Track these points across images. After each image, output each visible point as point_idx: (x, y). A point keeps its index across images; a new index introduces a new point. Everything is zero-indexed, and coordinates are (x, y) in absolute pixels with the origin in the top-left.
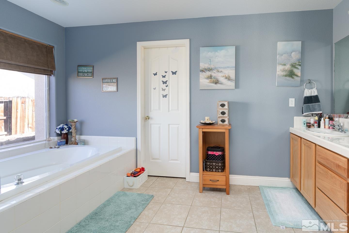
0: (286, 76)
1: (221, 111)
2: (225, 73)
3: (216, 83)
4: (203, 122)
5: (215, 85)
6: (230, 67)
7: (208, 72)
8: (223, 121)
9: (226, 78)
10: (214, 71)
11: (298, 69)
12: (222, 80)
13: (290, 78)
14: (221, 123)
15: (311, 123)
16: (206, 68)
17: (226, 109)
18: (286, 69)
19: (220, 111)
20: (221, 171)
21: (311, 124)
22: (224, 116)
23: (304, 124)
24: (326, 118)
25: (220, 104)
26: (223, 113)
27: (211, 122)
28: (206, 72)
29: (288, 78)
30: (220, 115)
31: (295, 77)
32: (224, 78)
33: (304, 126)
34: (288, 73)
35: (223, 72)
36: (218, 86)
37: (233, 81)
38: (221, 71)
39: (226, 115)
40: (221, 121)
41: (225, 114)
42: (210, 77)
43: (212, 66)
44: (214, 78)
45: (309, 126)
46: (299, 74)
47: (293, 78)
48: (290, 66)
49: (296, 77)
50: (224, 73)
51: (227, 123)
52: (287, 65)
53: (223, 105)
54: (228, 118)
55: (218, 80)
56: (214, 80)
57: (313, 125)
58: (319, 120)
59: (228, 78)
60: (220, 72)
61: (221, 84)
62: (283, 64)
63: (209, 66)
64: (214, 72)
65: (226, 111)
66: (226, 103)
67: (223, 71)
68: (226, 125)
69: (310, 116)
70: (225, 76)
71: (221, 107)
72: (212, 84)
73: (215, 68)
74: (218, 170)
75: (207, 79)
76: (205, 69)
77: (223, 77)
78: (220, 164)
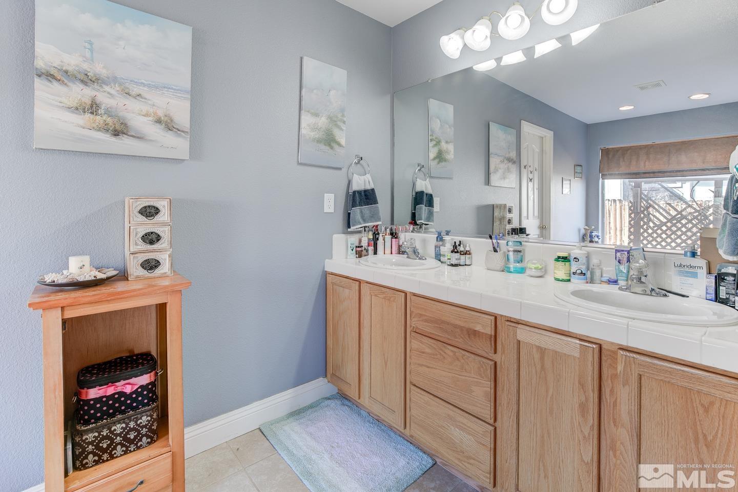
0: (319, 141)
1: (142, 231)
2: (154, 105)
3: (116, 133)
4: (60, 279)
5: (113, 139)
6: (172, 89)
7: (81, 86)
8: (151, 265)
9: (159, 121)
10: (107, 88)
11: (342, 129)
12: (140, 123)
13: (328, 148)
14: (142, 272)
15: (362, 246)
16: (70, 69)
17: (164, 224)
18: (319, 124)
19: (138, 230)
20: (149, 440)
21: (363, 249)
22: (155, 246)
23: (352, 250)
24: (386, 235)
25: (139, 208)
26: (151, 238)
27: (100, 276)
28: (69, 84)
29: (322, 147)
30: (139, 247)
31: (336, 146)
32: (151, 118)
33: (352, 254)
34: (324, 135)
35: (145, 99)
36: (124, 145)
37: (182, 134)
38: (139, 95)
39: (163, 244)
40: (143, 267)
41: (160, 242)
42: (93, 108)
43: (98, 69)
44: (108, 112)
45: (360, 253)
46: (343, 142)
47: (332, 148)
48: (327, 119)
49: (338, 146)
50: (149, 102)
51: (165, 268)
52: (322, 116)
53: (150, 212)
54: (169, 253)
55: (124, 124)
56: (109, 120)
57: (367, 251)
58: (375, 240)
59: (168, 124)
60: (135, 98)
61: (139, 137)
62: (313, 111)
63: (85, 66)
64: (108, 93)
65: (164, 232)
66: (162, 205)
67: (144, 94)
68: (164, 276)
69: (360, 232)
70: (155, 114)
71: (142, 218)
72: (100, 133)
73: (115, 80)
74: (136, 444)
75: (73, 112)
76: (66, 72)
77: (147, 115)
78: (144, 418)
